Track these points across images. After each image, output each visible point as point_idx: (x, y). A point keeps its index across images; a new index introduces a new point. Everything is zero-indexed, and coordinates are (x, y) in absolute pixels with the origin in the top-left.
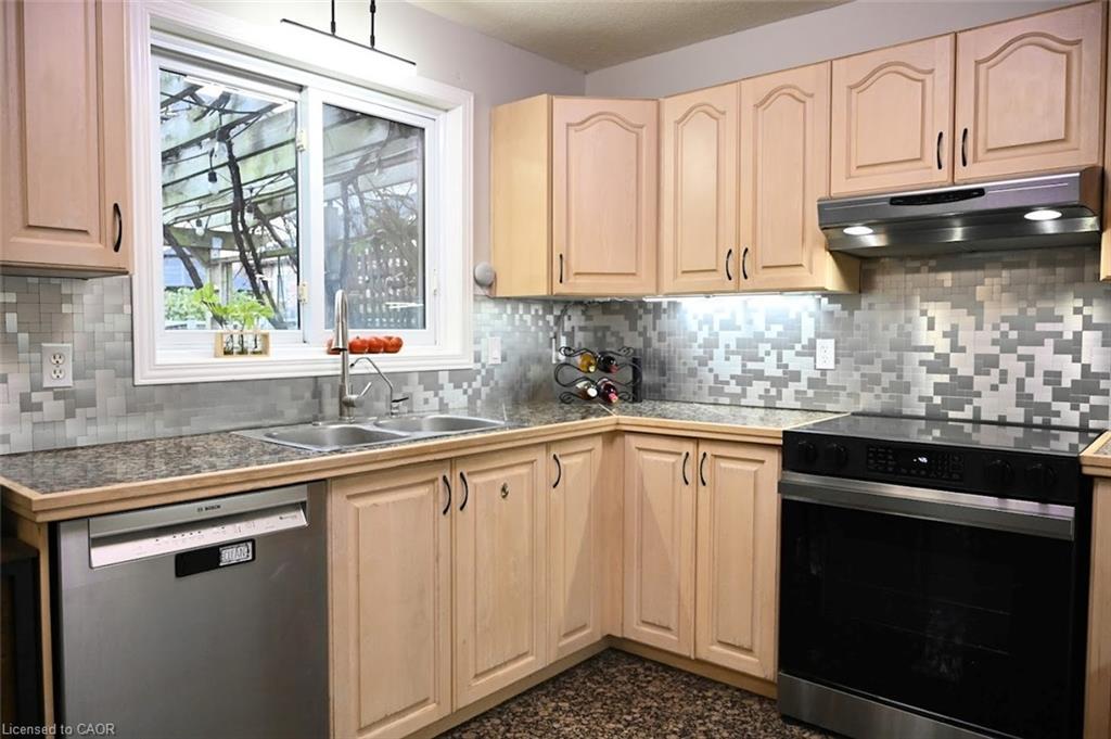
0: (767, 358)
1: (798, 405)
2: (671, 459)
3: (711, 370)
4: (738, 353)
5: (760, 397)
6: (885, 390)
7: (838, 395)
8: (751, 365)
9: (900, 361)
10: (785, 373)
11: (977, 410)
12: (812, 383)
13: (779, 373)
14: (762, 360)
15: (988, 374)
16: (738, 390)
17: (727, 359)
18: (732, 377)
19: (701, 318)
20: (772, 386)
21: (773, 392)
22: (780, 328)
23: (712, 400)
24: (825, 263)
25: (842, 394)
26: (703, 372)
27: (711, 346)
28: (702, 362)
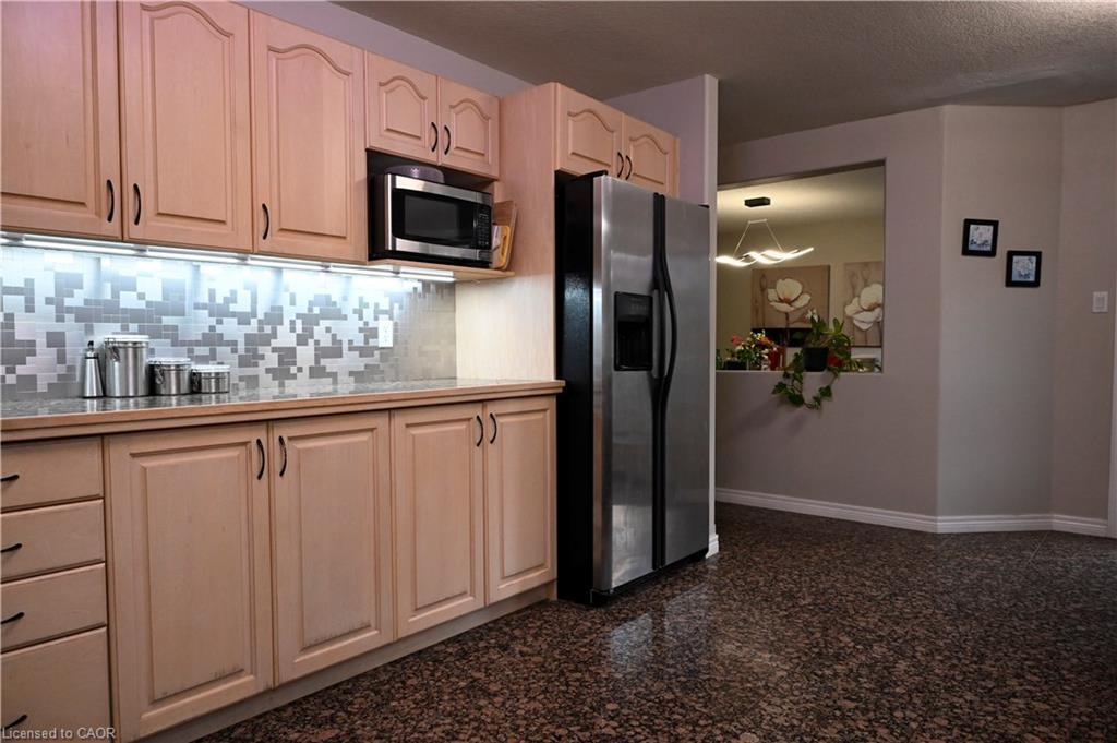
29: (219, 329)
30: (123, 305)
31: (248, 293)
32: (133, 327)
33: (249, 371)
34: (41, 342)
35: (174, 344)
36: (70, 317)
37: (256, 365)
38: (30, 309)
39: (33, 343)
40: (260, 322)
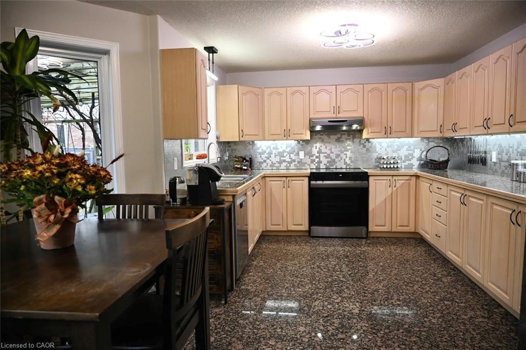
0: (286, 156)
1: (295, 168)
2: (279, 182)
3: (270, 160)
4: (278, 155)
5: (285, 167)
8: (282, 159)
9: (320, 156)
11: (336, 166)
12: (298, 162)
13: (290, 160)
16: (279, 165)
17: (275, 157)
18: (277, 162)
19: (267, 146)
21: (288, 165)
22: (290, 149)
23: (271, 168)
24: (308, 133)
25: (306, 165)
26: (268, 161)
27: (270, 154)
28: (268, 158)
36: (519, 154)
38: (513, 152)
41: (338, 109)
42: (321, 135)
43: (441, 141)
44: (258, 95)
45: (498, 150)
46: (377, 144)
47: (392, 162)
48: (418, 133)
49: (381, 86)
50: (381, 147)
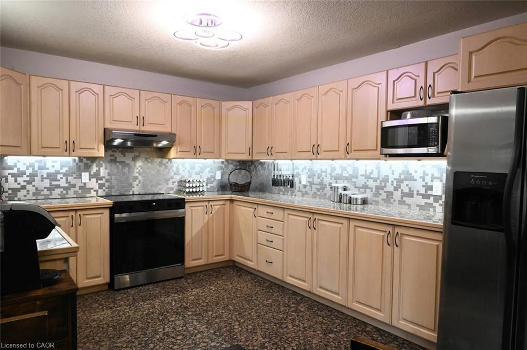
0: (61, 180)
1: (75, 196)
2: (64, 219)
3: (34, 186)
4: (48, 179)
5: (59, 195)
6: (106, 188)
7: (90, 191)
8: (54, 183)
9: (111, 179)
10: (69, 185)
11: (133, 191)
12: (80, 188)
13: (67, 185)
14: (59, 180)
15: (136, 181)
16: (48, 192)
17: (42, 181)
18: (45, 188)
19: (28, 164)
20: (64, 190)
21: (64, 192)
22: (67, 169)
23: (34, 198)
24: (102, 148)
25: (92, 191)
26: (29, 187)
27: (33, 176)
28: (29, 183)
29: (368, 183)
30: (344, 175)
31: (377, 170)
32: (346, 181)
33: (376, 199)
34: (328, 184)
35: (355, 187)
36: (333, 178)
37: (378, 197)
38: (326, 176)
39: (326, 185)
40: (381, 181)
41: (141, 120)
42: (113, 151)
43: (238, 164)
44: (21, 85)
45: (309, 173)
46: (180, 165)
47: (198, 185)
48: (225, 155)
49: (190, 100)
50: (184, 169)
